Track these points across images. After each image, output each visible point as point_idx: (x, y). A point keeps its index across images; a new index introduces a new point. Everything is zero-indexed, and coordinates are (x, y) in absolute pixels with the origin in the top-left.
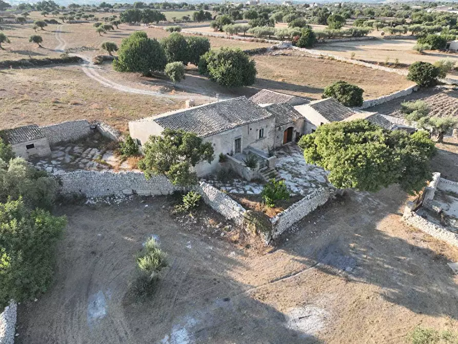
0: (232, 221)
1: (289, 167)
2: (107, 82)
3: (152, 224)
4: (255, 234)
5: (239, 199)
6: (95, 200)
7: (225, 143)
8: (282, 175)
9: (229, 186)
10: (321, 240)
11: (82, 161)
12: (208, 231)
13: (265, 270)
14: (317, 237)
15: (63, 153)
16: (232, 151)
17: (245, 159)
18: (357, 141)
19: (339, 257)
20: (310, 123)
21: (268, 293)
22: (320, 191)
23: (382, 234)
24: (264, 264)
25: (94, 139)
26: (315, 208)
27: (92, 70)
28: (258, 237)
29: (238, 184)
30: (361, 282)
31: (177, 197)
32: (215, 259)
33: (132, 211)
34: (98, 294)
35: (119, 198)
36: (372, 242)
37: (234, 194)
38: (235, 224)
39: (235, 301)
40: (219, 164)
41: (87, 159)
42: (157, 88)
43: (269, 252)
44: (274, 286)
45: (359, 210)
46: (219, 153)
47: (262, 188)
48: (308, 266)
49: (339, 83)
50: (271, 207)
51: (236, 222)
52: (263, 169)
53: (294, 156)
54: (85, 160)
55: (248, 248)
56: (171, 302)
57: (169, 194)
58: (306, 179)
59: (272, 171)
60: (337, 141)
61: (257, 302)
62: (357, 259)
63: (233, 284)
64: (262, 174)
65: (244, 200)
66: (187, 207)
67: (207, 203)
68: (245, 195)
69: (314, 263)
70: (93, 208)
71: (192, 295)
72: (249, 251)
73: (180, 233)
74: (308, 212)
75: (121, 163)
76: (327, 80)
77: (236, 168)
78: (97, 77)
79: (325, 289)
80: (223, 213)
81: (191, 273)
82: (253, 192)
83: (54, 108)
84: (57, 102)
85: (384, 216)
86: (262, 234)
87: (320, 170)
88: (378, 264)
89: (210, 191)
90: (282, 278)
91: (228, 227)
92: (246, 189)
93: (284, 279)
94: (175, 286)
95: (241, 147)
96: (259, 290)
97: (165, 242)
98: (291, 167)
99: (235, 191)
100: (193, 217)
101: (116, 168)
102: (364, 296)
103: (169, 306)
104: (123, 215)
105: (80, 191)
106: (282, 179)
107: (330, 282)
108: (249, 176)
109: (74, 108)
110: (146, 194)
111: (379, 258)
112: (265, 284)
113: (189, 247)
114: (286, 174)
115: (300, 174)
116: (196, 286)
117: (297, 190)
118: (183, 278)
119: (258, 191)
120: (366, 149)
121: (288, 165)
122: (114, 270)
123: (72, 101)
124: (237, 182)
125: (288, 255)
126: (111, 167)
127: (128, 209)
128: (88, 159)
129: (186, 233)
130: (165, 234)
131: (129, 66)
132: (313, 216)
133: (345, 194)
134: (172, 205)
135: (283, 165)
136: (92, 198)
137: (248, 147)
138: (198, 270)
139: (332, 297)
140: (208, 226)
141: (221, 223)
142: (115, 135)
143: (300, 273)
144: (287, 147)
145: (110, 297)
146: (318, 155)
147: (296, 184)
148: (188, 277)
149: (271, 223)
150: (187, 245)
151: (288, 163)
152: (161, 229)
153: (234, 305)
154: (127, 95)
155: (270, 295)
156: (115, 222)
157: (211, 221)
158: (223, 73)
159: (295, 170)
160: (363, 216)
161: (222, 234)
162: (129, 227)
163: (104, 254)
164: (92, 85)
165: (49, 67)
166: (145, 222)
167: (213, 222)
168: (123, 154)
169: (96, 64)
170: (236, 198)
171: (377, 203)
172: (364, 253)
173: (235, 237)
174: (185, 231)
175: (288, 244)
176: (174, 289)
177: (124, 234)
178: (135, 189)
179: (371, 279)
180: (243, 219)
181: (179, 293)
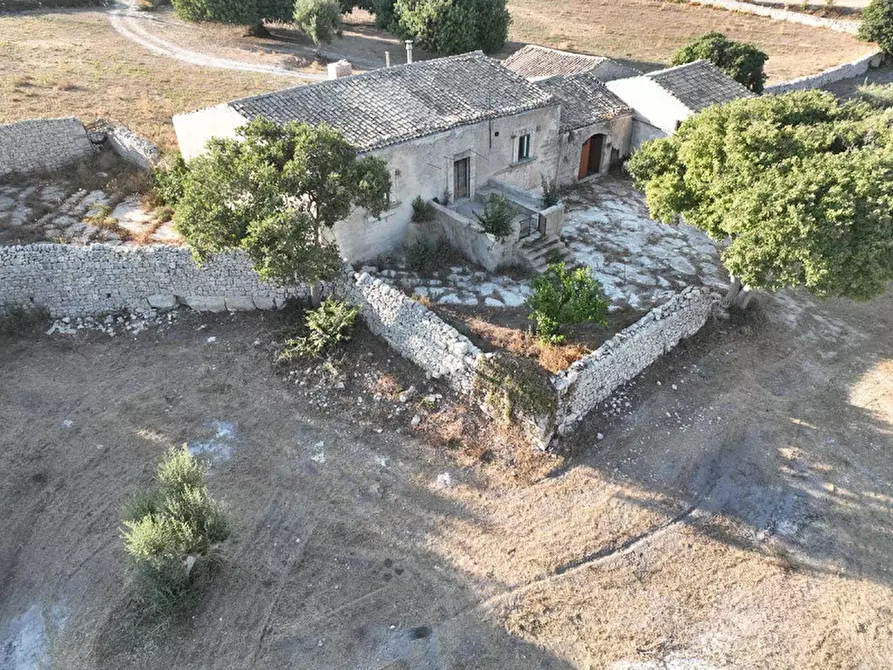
0: (442, 384)
1: (595, 236)
2: (162, 46)
3: (221, 389)
4: (508, 421)
5: (463, 322)
6: (73, 323)
7: (427, 171)
8: (577, 254)
9: (437, 286)
10: (696, 438)
11: (57, 221)
12: (375, 410)
13: (539, 533)
14: (684, 429)
15: (11, 202)
16: (446, 193)
17: (481, 212)
18: (817, 145)
19: (754, 488)
20: (648, 124)
21: (547, 609)
22: (689, 296)
23: (869, 420)
24: (535, 512)
25: (99, 168)
26: (673, 344)
27: (133, 23)
28: (516, 429)
29: (462, 280)
30: (829, 572)
31: (293, 315)
32: (393, 497)
33: (171, 353)
34: (25, 617)
35: (140, 317)
36: (844, 442)
37: (450, 306)
38: (453, 391)
39: (446, 636)
40: (413, 226)
41: (70, 216)
42: (278, 58)
43: (550, 475)
44: (567, 583)
45: (795, 348)
46: (412, 198)
47: (525, 289)
48: (664, 519)
49: (708, 37)
50: (553, 344)
51: (456, 386)
52: (531, 239)
53: (606, 208)
54: (63, 220)
55: (489, 461)
56: (248, 639)
57: (275, 308)
58: (642, 265)
59: (551, 243)
60: (757, 145)
61: (515, 642)
62: (808, 496)
63: (442, 578)
64: (525, 252)
65: (478, 324)
66: (319, 343)
67: (377, 331)
68: (481, 311)
69: (680, 507)
70: (65, 346)
71: (317, 617)
72: (490, 470)
73: (298, 417)
74: (656, 355)
75: (157, 227)
76: (668, 44)
77: (456, 237)
78: (140, 36)
79: (722, 594)
80: (420, 358)
81: (318, 544)
82: (502, 301)
83: (16, 96)
84: (27, 85)
85: (864, 366)
86: (528, 422)
87: (679, 243)
88: (873, 513)
89: (382, 300)
90: (591, 559)
91: (431, 398)
92: (484, 293)
93: (596, 563)
94: (268, 584)
95: (472, 181)
96: (521, 599)
97: (253, 443)
98: (600, 235)
99: (453, 298)
100: (335, 372)
101: (142, 238)
102: (848, 625)
103: (242, 658)
104: (145, 365)
105: (32, 299)
106: (580, 266)
107: (737, 571)
108: (492, 256)
109: (63, 98)
110: (214, 307)
111: (872, 495)
112: (539, 578)
113: (320, 458)
114: (590, 253)
115: (627, 252)
116: (329, 585)
117: (621, 295)
118: (293, 558)
119: (515, 297)
120: (852, 168)
121: (592, 231)
122: (89, 531)
123: (63, 82)
124: (459, 274)
125: (603, 483)
126: (127, 237)
127: (160, 350)
128: (73, 216)
129: (312, 417)
130: (255, 421)
131: (210, 7)
132: (668, 365)
133: (753, 305)
134: (279, 338)
135: (581, 231)
136: (66, 320)
137: (490, 184)
138: (340, 532)
139: (746, 624)
140: (377, 397)
141: (412, 387)
142: (149, 157)
143: (641, 542)
144: (588, 186)
145: (62, 625)
146: (689, 194)
147: (618, 280)
148: (308, 554)
149: (555, 390)
150: (314, 454)
151: (593, 224)
152: (243, 405)
153: (443, 653)
154: (201, 71)
155: (554, 616)
156: (119, 387)
157: (385, 382)
158: (430, 21)
159: (612, 242)
160: (807, 366)
161: (415, 420)
162: (155, 400)
163: (71, 484)
164: (123, 52)
165: (31, 14)
166: (201, 386)
167: (391, 384)
168: (164, 203)
169: (145, 9)
170: (455, 317)
171: (840, 330)
172: (827, 476)
173: (452, 430)
174: (310, 411)
175: (601, 449)
176: (262, 596)
177: (137, 422)
178: (182, 294)
179: (858, 563)
180: (475, 377)
181: (278, 610)
